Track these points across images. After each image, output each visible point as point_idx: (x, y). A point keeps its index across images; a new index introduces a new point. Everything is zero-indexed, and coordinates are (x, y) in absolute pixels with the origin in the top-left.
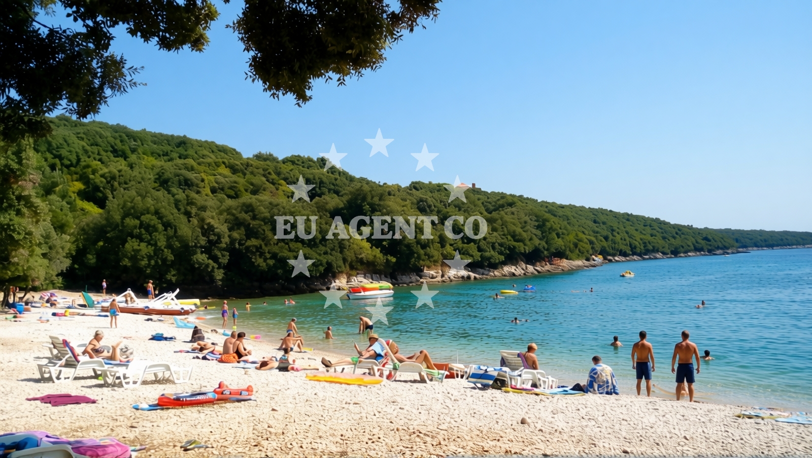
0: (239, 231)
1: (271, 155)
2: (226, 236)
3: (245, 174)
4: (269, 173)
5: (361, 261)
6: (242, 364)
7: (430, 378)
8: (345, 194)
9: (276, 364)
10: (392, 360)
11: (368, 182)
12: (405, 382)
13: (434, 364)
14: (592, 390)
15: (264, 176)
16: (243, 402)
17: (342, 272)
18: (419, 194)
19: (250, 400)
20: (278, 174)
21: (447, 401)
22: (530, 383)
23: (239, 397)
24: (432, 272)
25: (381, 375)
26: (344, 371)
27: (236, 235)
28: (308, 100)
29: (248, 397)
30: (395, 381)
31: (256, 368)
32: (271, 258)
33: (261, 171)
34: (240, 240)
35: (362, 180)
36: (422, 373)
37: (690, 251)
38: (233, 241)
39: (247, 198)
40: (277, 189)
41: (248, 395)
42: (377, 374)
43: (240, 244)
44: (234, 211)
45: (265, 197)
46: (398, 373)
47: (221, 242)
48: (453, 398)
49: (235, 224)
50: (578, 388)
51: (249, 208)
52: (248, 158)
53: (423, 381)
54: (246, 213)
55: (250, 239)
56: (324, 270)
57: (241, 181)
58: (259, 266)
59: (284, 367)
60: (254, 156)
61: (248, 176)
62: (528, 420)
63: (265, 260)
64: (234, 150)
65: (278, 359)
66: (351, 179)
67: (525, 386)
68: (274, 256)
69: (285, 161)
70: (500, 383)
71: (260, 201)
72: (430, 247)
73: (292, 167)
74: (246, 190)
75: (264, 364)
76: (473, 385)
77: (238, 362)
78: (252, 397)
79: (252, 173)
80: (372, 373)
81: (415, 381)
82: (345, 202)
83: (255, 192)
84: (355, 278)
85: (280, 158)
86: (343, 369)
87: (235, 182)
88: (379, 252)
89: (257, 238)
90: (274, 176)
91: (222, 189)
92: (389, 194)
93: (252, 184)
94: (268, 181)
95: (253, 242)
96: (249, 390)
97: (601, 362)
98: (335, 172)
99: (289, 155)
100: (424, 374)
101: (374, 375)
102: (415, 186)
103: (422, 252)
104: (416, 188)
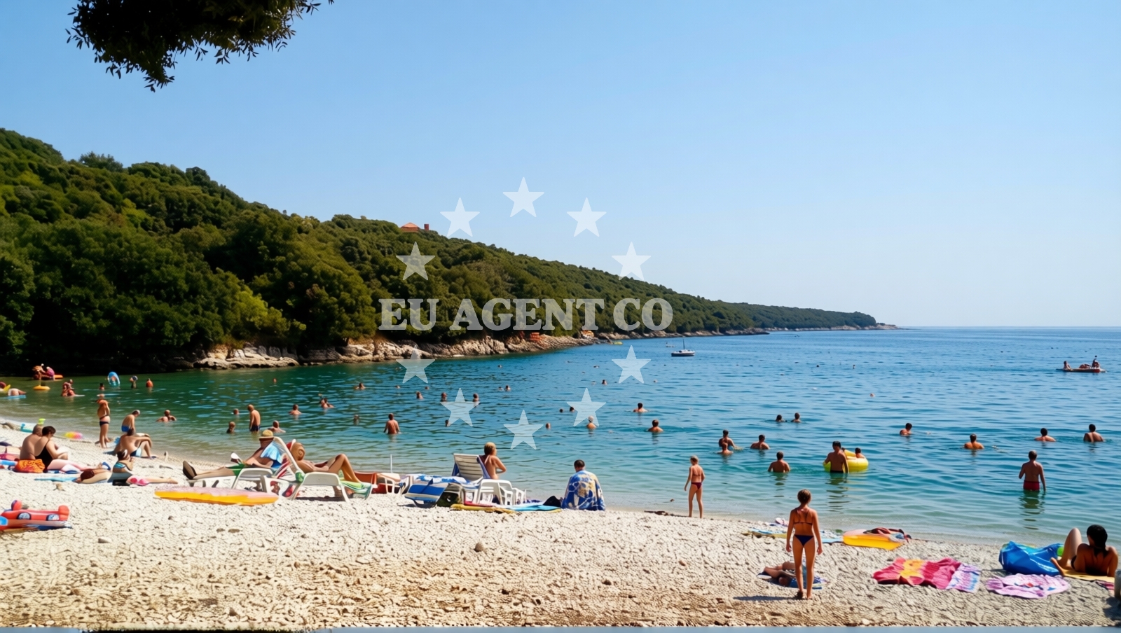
0: (52, 274)
1: (111, 160)
2: (31, 279)
3: (64, 185)
4: (107, 186)
5: (251, 327)
6: (51, 475)
7: (350, 493)
8: (229, 226)
9: (109, 475)
10: (294, 469)
11: (267, 211)
12: (312, 499)
13: (356, 474)
14: (570, 504)
15: (98, 189)
16: (50, 531)
17: (220, 343)
18: (346, 234)
19: (63, 527)
20: (121, 188)
21: (373, 523)
22: (491, 497)
23: (45, 524)
24: (360, 347)
25: (276, 490)
26: (218, 485)
27: (46, 279)
28: (168, 81)
29: (61, 523)
30: (298, 498)
31: (75, 481)
32: (104, 318)
33: (93, 182)
34: (53, 288)
35: (257, 206)
36: (338, 488)
37: (698, 329)
38: (41, 287)
39: (68, 222)
40: (119, 211)
41: (60, 520)
42: (269, 488)
43: (52, 292)
44: (46, 243)
45: (97, 223)
46: (302, 488)
47: (22, 288)
48: (382, 521)
49: (46, 261)
50: (553, 502)
51: (70, 238)
52: (73, 161)
53: (338, 498)
54: (65, 244)
55: (70, 287)
56: (192, 338)
57: (58, 197)
58: (83, 327)
59: (120, 479)
60: (83, 158)
61: (71, 189)
62: (485, 546)
63: (95, 319)
64: (50, 147)
65: (112, 467)
66: (239, 204)
67: (483, 502)
68: (109, 314)
69: (134, 170)
70: (449, 499)
71: (88, 228)
72: (359, 312)
73: (144, 179)
74: (67, 211)
75: (87, 475)
76: (412, 502)
77: (45, 471)
78: (67, 524)
79: (78, 184)
80: (261, 488)
81: (327, 499)
82: (230, 238)
83: (81, 214)
84: (240, 351)
85: (126, 164)
86: (217, 482)
87: (48, 197)
88: (281, 314)
89: (82, 285)
90: (114, 191)
91: (27, 206)
92: (300, 231)
93: (76, 201)
94: (103, 198)
95: (74, 291)
96: (62, 512)
97: (584, 468)
98: (215, 192)
99: (142, 161)
100: (341, 488)
101: (264, 490)
102: (341, 222)
103: (346, 317)
104: (340, 225)
